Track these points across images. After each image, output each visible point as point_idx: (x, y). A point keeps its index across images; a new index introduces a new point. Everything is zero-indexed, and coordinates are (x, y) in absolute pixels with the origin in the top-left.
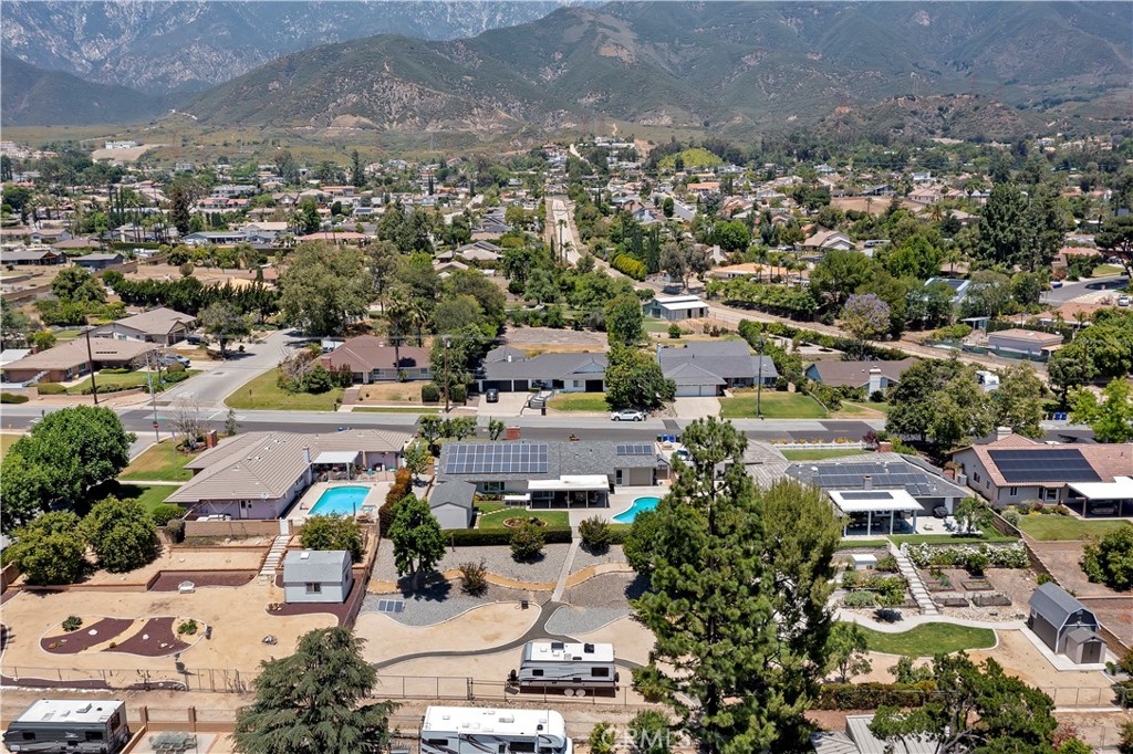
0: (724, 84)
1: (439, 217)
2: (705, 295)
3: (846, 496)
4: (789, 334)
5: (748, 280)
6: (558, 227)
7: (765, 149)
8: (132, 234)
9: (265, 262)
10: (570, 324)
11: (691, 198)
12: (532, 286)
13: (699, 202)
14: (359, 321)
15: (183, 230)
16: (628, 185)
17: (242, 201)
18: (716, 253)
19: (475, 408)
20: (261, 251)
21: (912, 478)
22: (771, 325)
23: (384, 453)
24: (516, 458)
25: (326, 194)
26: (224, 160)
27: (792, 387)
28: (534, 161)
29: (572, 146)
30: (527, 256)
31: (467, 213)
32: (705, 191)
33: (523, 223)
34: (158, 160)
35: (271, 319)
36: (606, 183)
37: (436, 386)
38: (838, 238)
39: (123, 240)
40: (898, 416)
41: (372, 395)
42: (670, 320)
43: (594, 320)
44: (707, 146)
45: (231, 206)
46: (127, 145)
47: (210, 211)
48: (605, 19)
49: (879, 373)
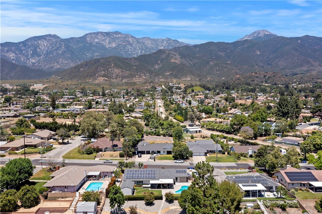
0: (204, 69)
1: (126, 105)
2: (201, 127)
3: (243, 186)
4: (225, 138)
5: (213, 123)
6: (159, 108)
7: (216, 86)
8: (39, 109)
9: (76, 117)
10: (162, 135)
11: (196, 100)
12: (151, 124)
13: (198, 101)
14: (102, 134)
15: (54, 108)
16: (179, 96)
17: (71, 100)
18: (204, 115)
19: (135, 159)
20: (75, 114)
21: (263, 180)
22: (220, 135)
23: (108, 172)
24: (146, 174)
25: (94, 98)
26: (67, 89)
27: (226, 153)
28: (152, 89)
29: (163, 86)
30: (150, 116)
31: (134, 104)
32: (200, 98)
33: (149, 106)
34: (48, 89)
35: (77, 133)
36: (172, 96)
37: (124, 153)
38: (238, 111)
40: (257, 162)
41: (105, 155)
42: (191, 134)
43: (169, 134)
44: (200, 86)
45: (68, 101)
46: (40, 85)
47: (62, 103)
48: (172, 52)
49: (251, 149)
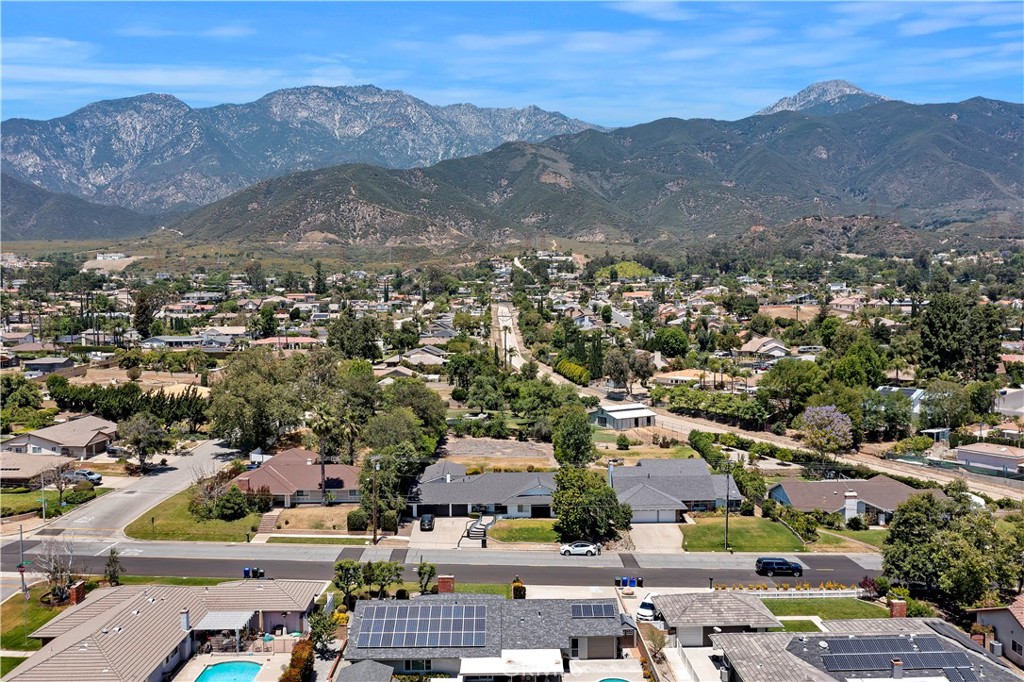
0: (650, 207)
1: (389, 323)
2: (649, 401)
4: (743, 445)
5: (692, 386)
6: (503, 333)
7: (690, 262)
8: (91, 337)
9: (214, 365)
10: (514, 435)
11: (627, 306)
12: (475, 394)
13: (634, 309)
14: (293, 432)
15: (145, 335)
16: (568, 294)
17: (209, 307)
18: (658, 359)
19: (406, 538)
20: (211, 355)
22: (724, 437)
23: (286, 613)
25: (288, 300)
26: (202, 270)
27: (758, 511)
28: (481, 271)
29: (516, 259)
30: (471, 363)
31: (417, 319)
32: (640, 299)
33: (470, 328)
34: (143, 270)
36: (547, 292)
37: (363, 513)
38: (774, 344)
39: (84, 344)
41: (292, 522)
42: (617, 429)
43: (539, 431)
44: (637, 260)
45: (198, 311)
46: (116, 257)
47: (174, 315)
48: (545, 152)
49: (855, 497)
